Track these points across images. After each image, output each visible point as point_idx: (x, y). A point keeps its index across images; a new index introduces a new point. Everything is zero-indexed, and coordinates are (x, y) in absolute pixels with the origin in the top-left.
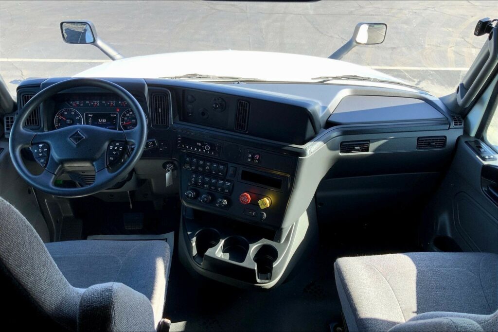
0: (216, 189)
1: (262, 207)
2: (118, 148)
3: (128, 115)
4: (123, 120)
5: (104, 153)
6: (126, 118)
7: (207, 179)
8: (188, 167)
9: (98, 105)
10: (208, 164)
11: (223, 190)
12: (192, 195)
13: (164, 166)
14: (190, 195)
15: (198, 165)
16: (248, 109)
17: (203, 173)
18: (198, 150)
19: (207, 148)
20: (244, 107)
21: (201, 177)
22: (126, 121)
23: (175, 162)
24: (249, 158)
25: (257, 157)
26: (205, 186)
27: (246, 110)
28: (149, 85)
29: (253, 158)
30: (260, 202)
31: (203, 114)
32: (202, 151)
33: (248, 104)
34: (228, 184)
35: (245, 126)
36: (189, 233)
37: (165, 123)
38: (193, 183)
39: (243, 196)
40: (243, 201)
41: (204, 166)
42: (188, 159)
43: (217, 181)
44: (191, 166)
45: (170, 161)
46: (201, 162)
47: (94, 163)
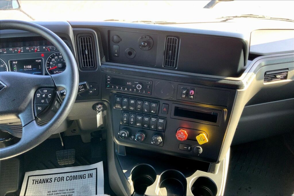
0: (149, 126)
1: (201, 143)
2: (46, 96)
3: (53, 60)
4: (49, 65)
5: (30, 102)
6: (51, 63)
7: (140, 118)
8: (118, 106)
9: (22, 51)
10: (139, 103)
11: (156, 127)
12: (125, 135)
13: (94, 107)
14: (123, 135)
15: (129, 104)
16: (177, 45)
17: (135, 112)
18: (128, 89)
19: (139, 87)
20: (173, 43)
21: (133, 116)
22: (52, 65)
23: (105, 103)
24: (184, 94)
25: (192, 92)
26: (138, 124)
27: (175, 46)
28: (73, 27)
29: (187, 94)
30: (198, 138)
31: (130, 53)
32: (133, 90)
33: (177, 40)
34: (161, 121)
35: (173, 62)
36: (125, 171)
37: (92, 65)
38: (125, 122)
39: (180, 133)
40: (180, 138)
41: (135, 105)
42: (118, 99)
43: (150, 118)
44: (122, 106)
45: (100, 102)
46: (132, 102)
47: (20, 116)
